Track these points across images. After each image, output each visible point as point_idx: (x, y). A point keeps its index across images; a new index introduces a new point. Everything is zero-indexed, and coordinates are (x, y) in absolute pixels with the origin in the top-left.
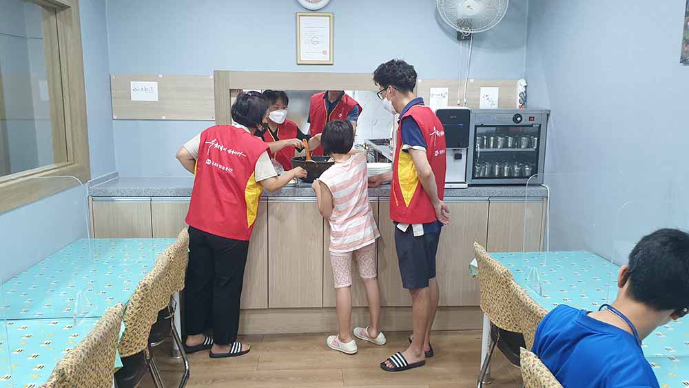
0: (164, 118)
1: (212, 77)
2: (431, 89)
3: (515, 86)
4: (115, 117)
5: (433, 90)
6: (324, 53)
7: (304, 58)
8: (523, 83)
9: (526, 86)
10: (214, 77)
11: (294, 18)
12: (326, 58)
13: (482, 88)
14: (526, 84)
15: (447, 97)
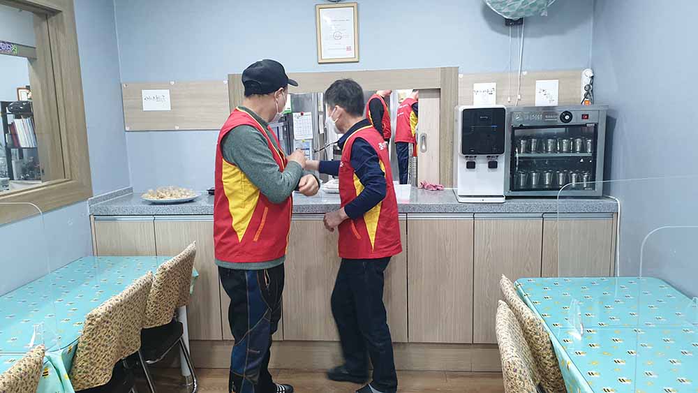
0: (177, 128)
1: (226, 82)
2: (475, 85)
3: (580, 77)
4: (127, 129)
5: (477, 86)
6: (349, 49)
7: (326, 56)
8: (589, 73)
9: (592, 77)
10: (228, 81)
11: (313, 12)
12: (351, 55)
13: (538, 83)
14: (592, 75)
15: (494, 93)
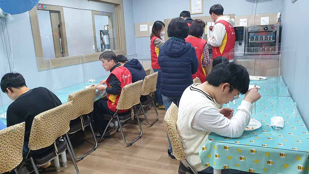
2: (240, 19)
3: (277, 15)
4: (136, 36)
6: (200, 9)
7: (193, 12)
9: (281, 15)
12: (201, 11)
13: (261, 18)
15: (246, 22)
